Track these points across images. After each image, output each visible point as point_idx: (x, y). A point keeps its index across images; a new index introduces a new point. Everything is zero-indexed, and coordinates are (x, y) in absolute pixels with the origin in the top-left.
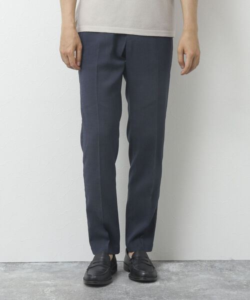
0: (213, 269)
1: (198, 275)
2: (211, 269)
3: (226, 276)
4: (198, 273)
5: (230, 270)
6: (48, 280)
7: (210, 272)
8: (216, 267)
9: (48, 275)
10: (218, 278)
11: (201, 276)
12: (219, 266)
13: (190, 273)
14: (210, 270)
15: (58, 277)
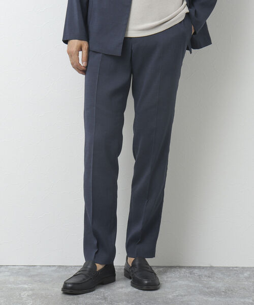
0: (192, 275)
1: (176, 281)
2: (190, 275)
3: (205, 282)
4: (177, 280)
5: (209, 277)
6: (25, 284)
7: (189, 279)
8: (194, 274)
9: (25, 279)
10: (197, 285)
11: (181, 282)
12: (198, 273)
13: (169, 279)
14: (189, 277)
15: (35, 281)
